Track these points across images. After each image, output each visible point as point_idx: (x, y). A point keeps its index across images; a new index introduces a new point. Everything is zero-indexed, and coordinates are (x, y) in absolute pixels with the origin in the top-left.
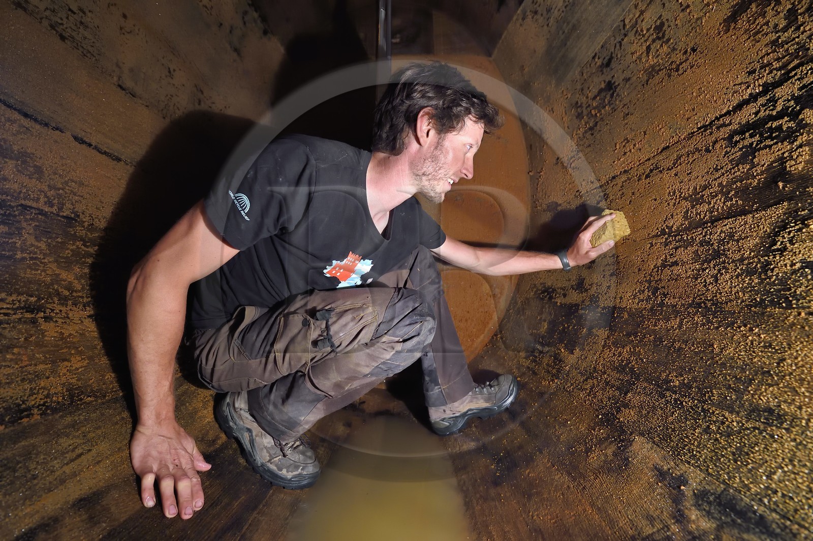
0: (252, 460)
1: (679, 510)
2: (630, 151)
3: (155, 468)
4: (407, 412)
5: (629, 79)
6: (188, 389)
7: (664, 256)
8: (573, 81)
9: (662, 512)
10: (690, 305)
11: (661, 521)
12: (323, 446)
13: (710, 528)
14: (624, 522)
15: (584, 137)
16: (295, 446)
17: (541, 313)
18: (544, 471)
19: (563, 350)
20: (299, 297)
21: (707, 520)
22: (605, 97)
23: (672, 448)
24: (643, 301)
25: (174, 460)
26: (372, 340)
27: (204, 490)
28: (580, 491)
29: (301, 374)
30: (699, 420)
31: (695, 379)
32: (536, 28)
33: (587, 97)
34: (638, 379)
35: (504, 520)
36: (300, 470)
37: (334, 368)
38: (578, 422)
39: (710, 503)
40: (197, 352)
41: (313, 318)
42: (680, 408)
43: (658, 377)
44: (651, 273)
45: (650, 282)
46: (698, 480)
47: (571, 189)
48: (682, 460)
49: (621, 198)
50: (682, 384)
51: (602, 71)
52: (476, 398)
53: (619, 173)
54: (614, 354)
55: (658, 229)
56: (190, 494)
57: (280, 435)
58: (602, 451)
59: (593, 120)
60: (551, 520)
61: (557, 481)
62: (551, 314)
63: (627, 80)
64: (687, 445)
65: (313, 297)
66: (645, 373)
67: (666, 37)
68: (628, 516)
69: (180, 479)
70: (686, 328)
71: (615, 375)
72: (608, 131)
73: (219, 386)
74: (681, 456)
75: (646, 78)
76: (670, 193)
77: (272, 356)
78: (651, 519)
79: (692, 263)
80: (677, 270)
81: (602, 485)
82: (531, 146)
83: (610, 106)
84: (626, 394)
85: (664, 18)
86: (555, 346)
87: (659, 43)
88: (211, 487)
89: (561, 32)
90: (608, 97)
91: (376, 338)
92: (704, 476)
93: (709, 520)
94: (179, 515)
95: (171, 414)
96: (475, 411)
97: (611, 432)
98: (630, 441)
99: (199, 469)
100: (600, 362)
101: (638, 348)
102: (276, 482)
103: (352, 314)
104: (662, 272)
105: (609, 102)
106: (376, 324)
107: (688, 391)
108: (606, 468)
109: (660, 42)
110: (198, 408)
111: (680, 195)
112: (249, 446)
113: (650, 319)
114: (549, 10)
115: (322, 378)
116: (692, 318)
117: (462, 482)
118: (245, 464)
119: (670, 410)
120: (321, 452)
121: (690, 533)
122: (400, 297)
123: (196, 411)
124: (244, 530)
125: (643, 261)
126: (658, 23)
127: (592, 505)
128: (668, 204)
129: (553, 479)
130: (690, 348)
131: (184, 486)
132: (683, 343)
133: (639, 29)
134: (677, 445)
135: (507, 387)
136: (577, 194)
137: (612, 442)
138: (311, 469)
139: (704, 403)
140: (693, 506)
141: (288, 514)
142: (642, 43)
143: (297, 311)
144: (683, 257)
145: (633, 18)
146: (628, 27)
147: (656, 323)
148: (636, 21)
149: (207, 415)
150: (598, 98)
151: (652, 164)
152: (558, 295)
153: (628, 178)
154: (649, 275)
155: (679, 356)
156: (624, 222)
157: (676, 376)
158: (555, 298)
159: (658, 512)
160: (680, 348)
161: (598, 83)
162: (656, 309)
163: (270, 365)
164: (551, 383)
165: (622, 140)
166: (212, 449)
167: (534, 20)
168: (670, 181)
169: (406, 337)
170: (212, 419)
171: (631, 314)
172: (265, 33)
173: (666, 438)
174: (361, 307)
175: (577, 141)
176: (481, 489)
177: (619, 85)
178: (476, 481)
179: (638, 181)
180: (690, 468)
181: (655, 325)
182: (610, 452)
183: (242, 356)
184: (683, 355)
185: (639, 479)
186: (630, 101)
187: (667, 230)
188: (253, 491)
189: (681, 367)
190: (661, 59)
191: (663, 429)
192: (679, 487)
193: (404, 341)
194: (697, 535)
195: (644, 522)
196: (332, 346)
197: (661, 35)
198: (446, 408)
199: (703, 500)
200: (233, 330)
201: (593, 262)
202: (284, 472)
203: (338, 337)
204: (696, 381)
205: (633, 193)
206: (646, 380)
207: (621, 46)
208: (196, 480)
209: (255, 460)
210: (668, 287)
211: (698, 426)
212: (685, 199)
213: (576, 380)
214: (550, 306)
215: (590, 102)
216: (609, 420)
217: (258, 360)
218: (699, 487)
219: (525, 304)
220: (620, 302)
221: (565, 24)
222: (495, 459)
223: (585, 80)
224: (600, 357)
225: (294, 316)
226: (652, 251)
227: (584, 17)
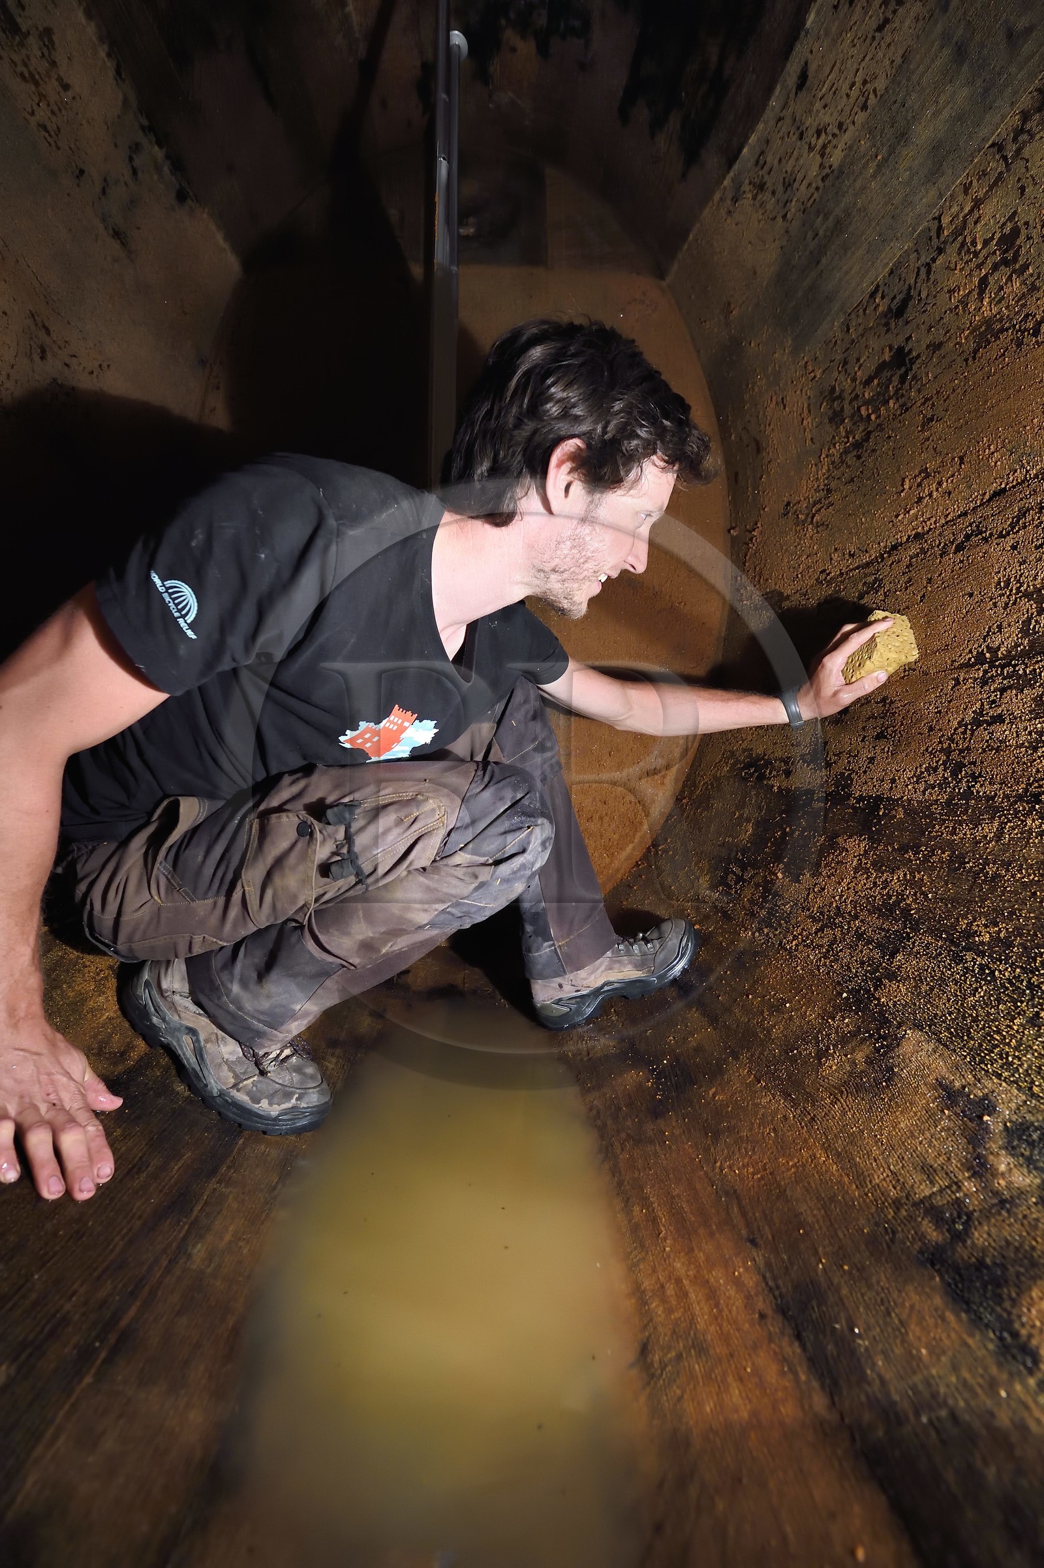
0: (200, 1086)
1: (979, 1156)
2: (930, 495)
3: (12, 1110)
4: (490, 989)
5: (941, 344)
6: (62, 957)
7: (978, 705)
8: (827, 343)
9: (949, 1159)
10: (1020, 798)
11: (947, 1174)
12: (333, 1055)
13: (1030, 1186)
14: (881, 1177)
15: (842, 462)
16: (281, 1058)
17: (741, 805)
18: (741, 1091)
19: (780, 875)
20: (287, 780)
21: (1025, 1171)
22: (890, 380)
23: (971, 1050)
24: (933, 788)
25: (48, 1095)
26: (434, 861)
27: (112, 1144)
28: (806, 1125)
29: (294, 924)
30: (1022, 1002)
31: (1018, 932)
32: (759, 221)
33: (854, 380)
34: (915, 929)
35: (671, 1176)
36: (293, 1101)
37: (361, 914)
38: (804, 1004)
39: (1032, 1144)
40: (82, 887)
41: (319, 820)
42: (990, 982)
43: (954, 927)
44: (952, 735)
45: (948, 752)
46: (1013, 1106)
47: (809, 567)
48: (987, 1071)
49: (906, 588)
50: (996, 940)
51: (887, 324)
52: (619, 962)
53: (905, 539)
54: (875, 883)
55: (970, 652)
56: (86, 1155)
57: (253, 1038)
58: (846, 1056)
59: (861, 429)
60: (753, 1174)
61: (765, 1107)
62: (760, 808)
63: (936, 347)
64: (997, 1046)
65: (315, 777)
66: (930, 918)
67: (1021, 261)
68: (889, 1167)
69: (63, 1130)
70: (1011, 839)
71: (874, 920)
72: (890, 453)
73: (131, 950)
74: (986, 1065)
75: (972, 345)
76: (999, 583)
77: (237, 896)
78: (929, 1172)
79: (1030, 720)
80: (1001, 731)
81: (844, 1113)
82: (736, 474)
83: (897, 399)
84: (893, 956)
85: (1020, 220)
86: (766, 866)
87: (1005, 271)
88: (125, 1138)
89: (810, 235)
90: (896, 381)
91: (443, 856)
92: (1024, 1098)
93: (1030, 1172)
94: (68, 1193)
95: (37, 1008)
96: (616, 985)
97: (863, 1022)
98: (896, 1038)
99: (99, 1107)
100: (848, 898)
101: (919, 873)
102: (249, 1123)
103: (397, 811)
104: (972, 735)
105: (896, 392)
106: (442, 832)
107: (1004, 951)
108: (852, 1085)
109: (1008, 271)
110: (87, 993)
111: (1018, 589)
112: (193, 1060)
113: (944, 821)
114: (788, 185)
115: (336, 933)
116: (1022, 821)
117: (594, 1112)
118: (187, 1093)
119: (971, 985)
120: (331, 1066)
121: (996, 1193)
122: (487, 779)
123: (83, 999)
124: (195, 1213)
125: (940, 712)
126: (1007, 230)
127: (827, 1148)
128: (995, 604)
129: (757, 1105)
130: (1013, 876)
131: (71, 1142)
132: (1002, 865)
133: (968, 240)
134: (980, 1045)
135: (677, 942)
136: (822, 577)
137: (865, 1039)
138: (314, 1099)
139: (1033, 972)
140: (1003, 1149)
141: (275, 1181)
142: (971, 271)
143: (286, 807)
144: (1013, 707)
145: (957, 215)
146: (946, 233)
147: (954, 828)
148: (965, 222)
149: (107, 1004)
150: (876, 382)
151: (971, 525)
152: (774, 773)
153: (922, 549)
154: (949, 739)
155: (992, 890)
156: (909, 636)
157: (986, 926)
158: (769, 779)
159: (941, 1160)
160: (996, 876)
161: (877, 350)
162: (957, 804)
163: (234, 911)
164: (757, 934)
165: (917, 472)
166: (120, 1068)
167: (758, 204)
168: (1001, 559)
169: (498, 856)
170: (115, 1012)
171: (910, 812)
172: (181, 197)
173: (961, 1032)
174: (413, 800)
175: (829, 470)
176: (629, 1123)
177: (918, 356)
178: (620, 1109)
179: (941, 556)
180: (1001, 1085)
181: (953, 833)
182: (860, 1056)
183: (175, 893)
184: (1000, 887)
185: (911, 1104)
186: (938, 392)
187: (988, 655)
188: (206, 1142)
189: (994, 910)
190: (1007, 308)
191: (956, 1018)
192: (980, 1117)
193: (497, 863)
194: (1008, 1197)
195: (918, 1177)
196: (357, 875)
197: (1010, 255)
198: (565, 980)
199: (1020, 1139)
200: (155, 843)
201: (845, 711)
202: (264, 1104)
203: (369, 856)
204: (1021, 935)
205: (930, 581)
206: (931, 931)
207: (929, 272)
208: (94, 1129)
209: (206, 1086)
210: (982, 762)
211: (1019, 1014)
212: (1028, 595)
213: (803, 929)
214: (757, 795)
215: (858, 391)
216: (861, 1001)
217: (210, 901)
218: (1014, 1118)
219: (713, 787)
220: (891, 788)
221: (820, 219)
222: (654, 1070)
223: (853, 341)
224: (848, 889)
225: (279, 817)
226: (957, 694)
227: (859, 205)
